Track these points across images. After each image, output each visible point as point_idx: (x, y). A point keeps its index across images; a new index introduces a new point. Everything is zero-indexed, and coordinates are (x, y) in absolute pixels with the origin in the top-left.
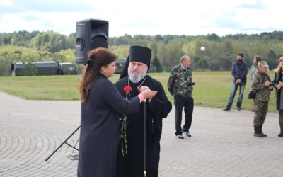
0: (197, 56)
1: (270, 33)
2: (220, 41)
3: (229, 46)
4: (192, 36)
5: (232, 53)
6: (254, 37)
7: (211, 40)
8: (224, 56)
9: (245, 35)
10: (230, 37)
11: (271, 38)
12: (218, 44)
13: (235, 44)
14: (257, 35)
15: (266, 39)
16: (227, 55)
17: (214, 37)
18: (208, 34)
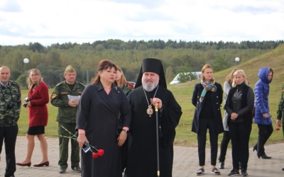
0: (17, 70)
1: (104, 42)
2: (46, 52)
3: (56, 58)
4: (10, 47)
5: (60, 66)
6: (86, 46)
7: (34, 51)
8: (51, 71)
9: (75, 44)
10: (57, 46)
11: (106, 47)
12: (42, 55)
13: (63, 55)
14: (89, 44)
15: (101, 50)
16: (54, 69)
17: (37, 47)
18: (31, 44)
